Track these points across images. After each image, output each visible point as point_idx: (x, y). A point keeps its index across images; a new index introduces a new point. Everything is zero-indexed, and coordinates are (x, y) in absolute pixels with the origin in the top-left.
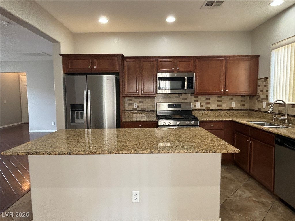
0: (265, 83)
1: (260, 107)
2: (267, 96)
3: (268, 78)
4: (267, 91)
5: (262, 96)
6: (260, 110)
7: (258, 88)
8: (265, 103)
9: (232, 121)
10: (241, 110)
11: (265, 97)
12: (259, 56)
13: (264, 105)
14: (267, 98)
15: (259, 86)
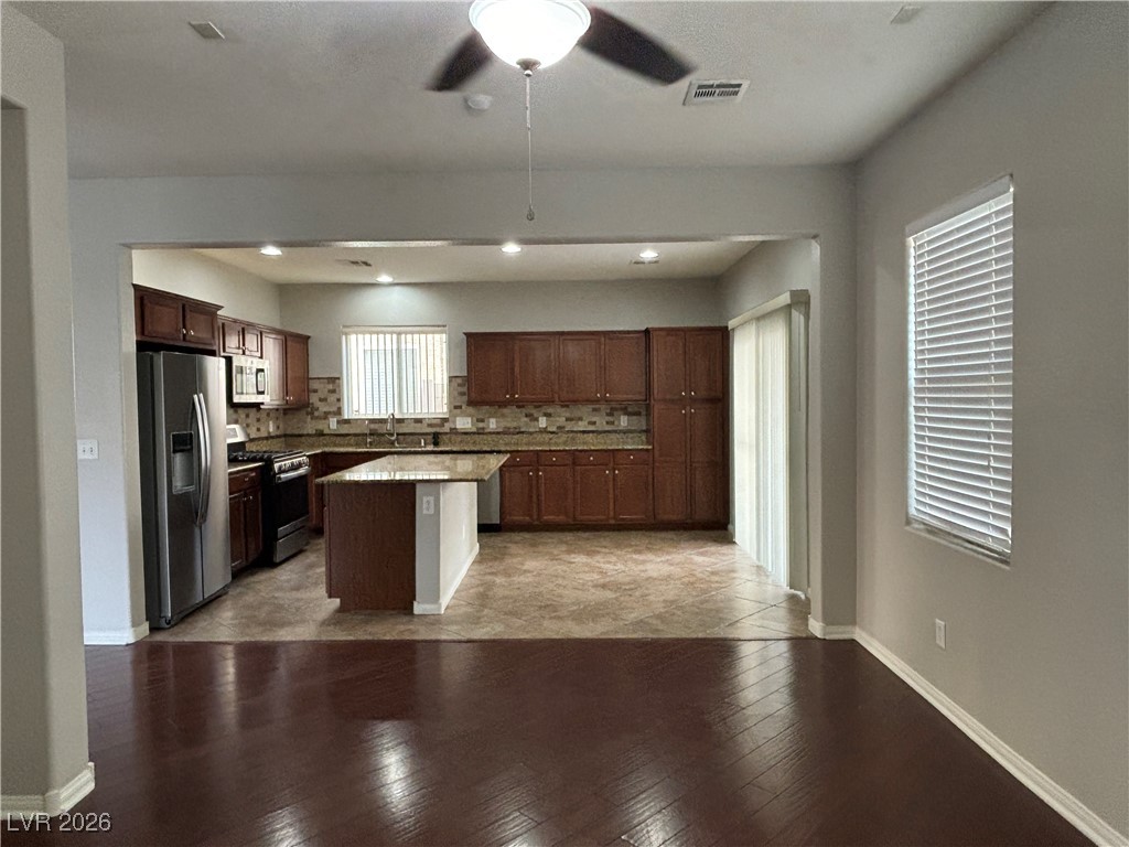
0: (331, 387)
1: (320, 427)
2: (339, 409)
3: (339, 378)
4: (339, 400)
5: (323, 408)
6: (320, 434)
7: (312, 394)
8: (335, 419)
9: (323, 453)
10: (278, 437)
11: (334, 409)
12: (309, 337)
13: (333, 423)
14: (339, 412)
15: (315, 391)
